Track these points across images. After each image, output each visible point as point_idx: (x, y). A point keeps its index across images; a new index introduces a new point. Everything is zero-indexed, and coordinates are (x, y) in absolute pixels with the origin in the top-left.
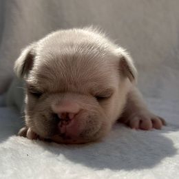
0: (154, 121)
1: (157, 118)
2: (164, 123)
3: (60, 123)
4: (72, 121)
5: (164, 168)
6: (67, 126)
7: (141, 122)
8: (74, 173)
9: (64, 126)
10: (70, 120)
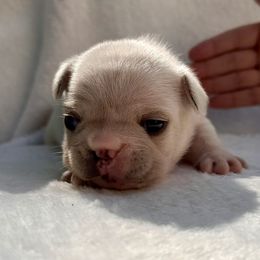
0: (231, 164)
1: (235, 160)
2: (244, 165)
3: (99, 163)
4: (114, 161)
5: (247, 222)
6: (109, 167)
7: (214, 164)
8: (132, 227)
9: (104, 167)
10: (111, 159)
